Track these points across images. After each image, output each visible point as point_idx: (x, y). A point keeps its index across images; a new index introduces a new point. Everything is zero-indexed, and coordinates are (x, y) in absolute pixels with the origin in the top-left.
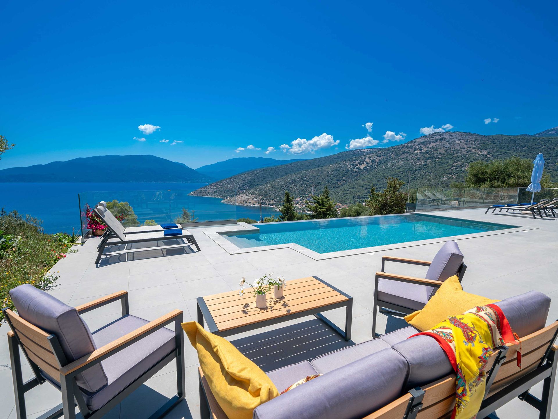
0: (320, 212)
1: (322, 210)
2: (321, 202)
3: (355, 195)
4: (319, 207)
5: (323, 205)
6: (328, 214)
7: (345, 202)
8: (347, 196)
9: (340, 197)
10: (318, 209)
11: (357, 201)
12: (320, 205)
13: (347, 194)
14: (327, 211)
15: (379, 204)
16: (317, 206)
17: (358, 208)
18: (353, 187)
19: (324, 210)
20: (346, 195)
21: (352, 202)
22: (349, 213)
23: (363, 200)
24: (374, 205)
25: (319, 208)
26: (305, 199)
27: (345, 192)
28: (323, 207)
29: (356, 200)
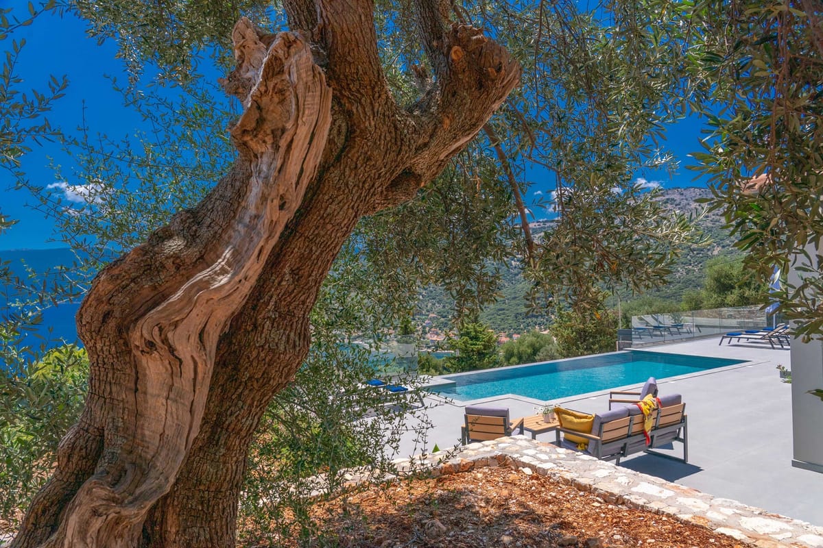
0: (472, 351)
1: (476, 347)
2: (473, 334)
3: (519, 311)
4: (470, 342)
5: (476, 338)
6: (487, 354)
7: (502, 327)
8: (504, 314)
9: (489, 317)
10: (468, 345)
11: (524, 322)
12: (472, 339)
13: (504, 309)
14: (485, 349)
15: (573, 332)
16: (467, 340)
17: (534, 339)
18: (513, 296)
19: (479, 347)
20: (500, 312)
21: (514, 325)
22: (519, 348)
23: (535, 320)
24: (565, 335)
25: (471, 345)
26: (421, 325)
27: (498, 307)
28: (478, 343)
29: (521, 321)
